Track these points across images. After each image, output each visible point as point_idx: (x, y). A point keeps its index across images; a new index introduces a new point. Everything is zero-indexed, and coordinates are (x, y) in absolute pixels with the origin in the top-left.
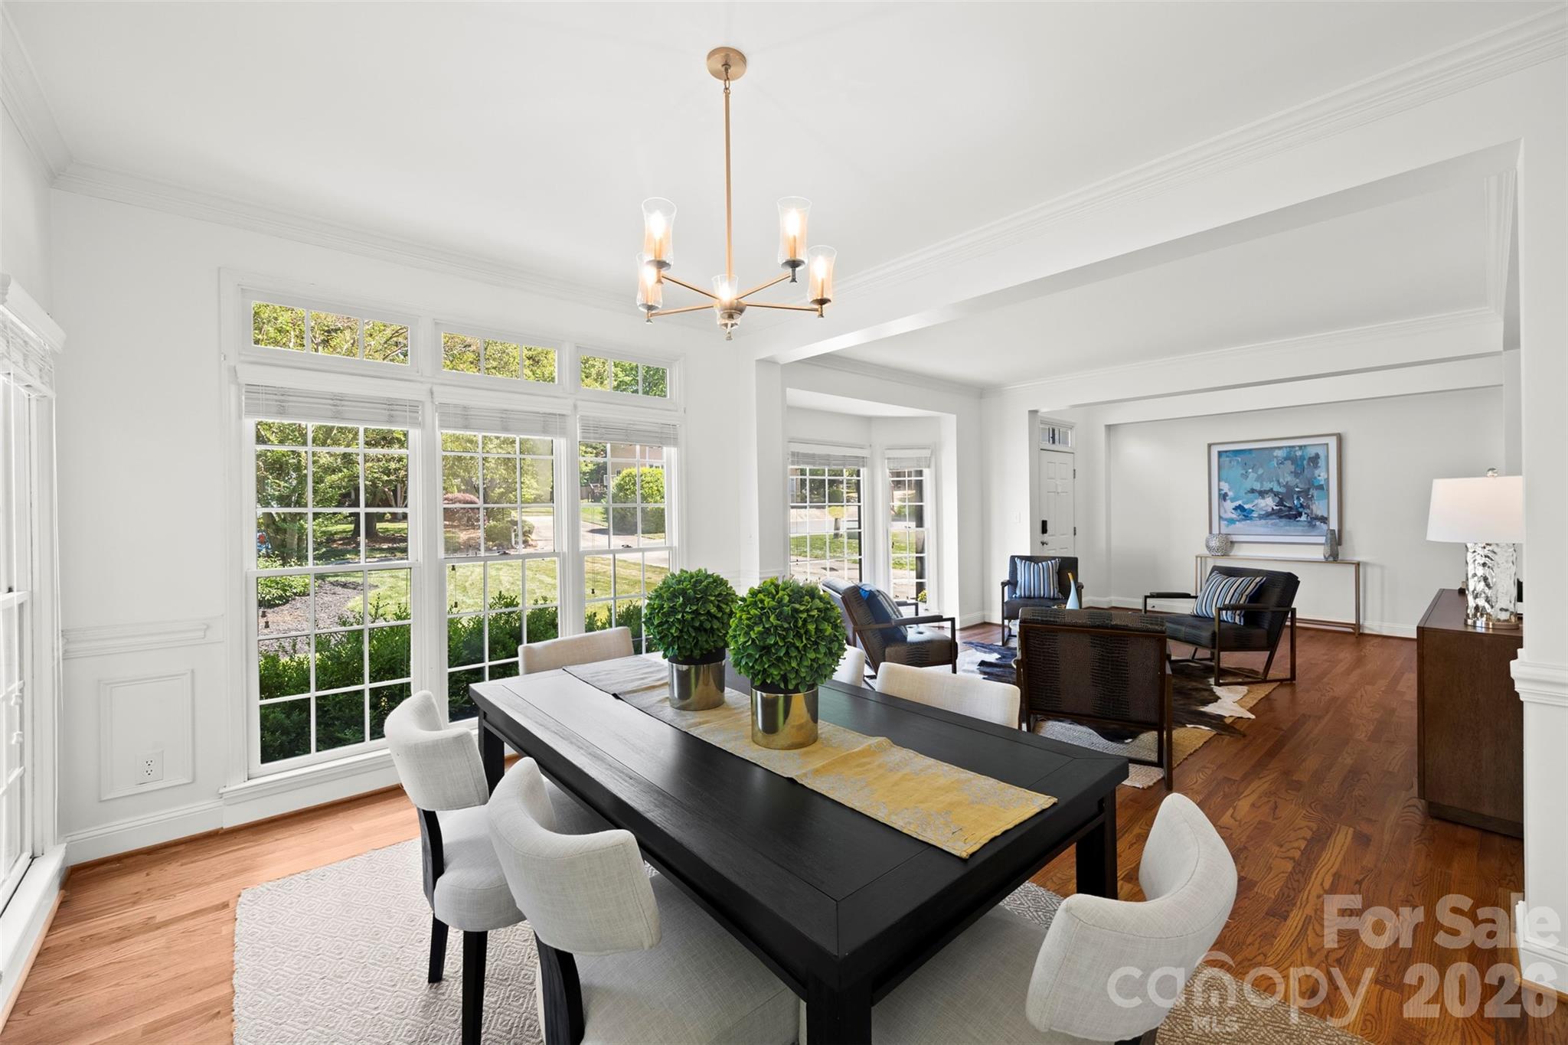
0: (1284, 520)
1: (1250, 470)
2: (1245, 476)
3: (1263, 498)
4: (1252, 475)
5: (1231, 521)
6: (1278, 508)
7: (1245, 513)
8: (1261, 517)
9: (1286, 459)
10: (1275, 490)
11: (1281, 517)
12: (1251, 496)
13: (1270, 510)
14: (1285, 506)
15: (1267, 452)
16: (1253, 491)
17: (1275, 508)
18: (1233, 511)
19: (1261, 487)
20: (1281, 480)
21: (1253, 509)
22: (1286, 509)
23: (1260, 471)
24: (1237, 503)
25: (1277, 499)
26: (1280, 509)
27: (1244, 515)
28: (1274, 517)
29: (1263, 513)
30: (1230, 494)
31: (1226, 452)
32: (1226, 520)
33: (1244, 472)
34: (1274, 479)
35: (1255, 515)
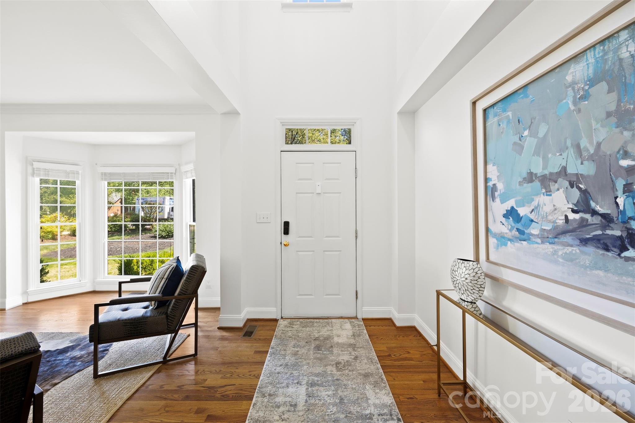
0: (590, 249)
1: (526, 133)
2: (519, 147)
3: (549, 192)
4: (530, 143)
5: (502, 239)
6: (577, 216)
7: (519, 226)
8: (545, 237)
9: (593, 82)
10: (571, 170)
11: (584, 242)
12: (528, 188)
13: (561, 221)
14: (594, 213)
15: (552, 79)
16: (530, 177)
17: (572, 216)
18: (504, 220)
19: (545, 167)
20: (584, 143)
21: (532, 216)
22: (597, 220)
23: (542, 130)
24: (508, 205)
25: (576, 194)
26: (582, 219)
27: (518, 230)
28: (568, 239)
29: (548, 227)
30: (500, 186)
31: (493, 106)
32: (495, 236)
33: (516, 139)
34: (569, 143)
35: (534, 230)
